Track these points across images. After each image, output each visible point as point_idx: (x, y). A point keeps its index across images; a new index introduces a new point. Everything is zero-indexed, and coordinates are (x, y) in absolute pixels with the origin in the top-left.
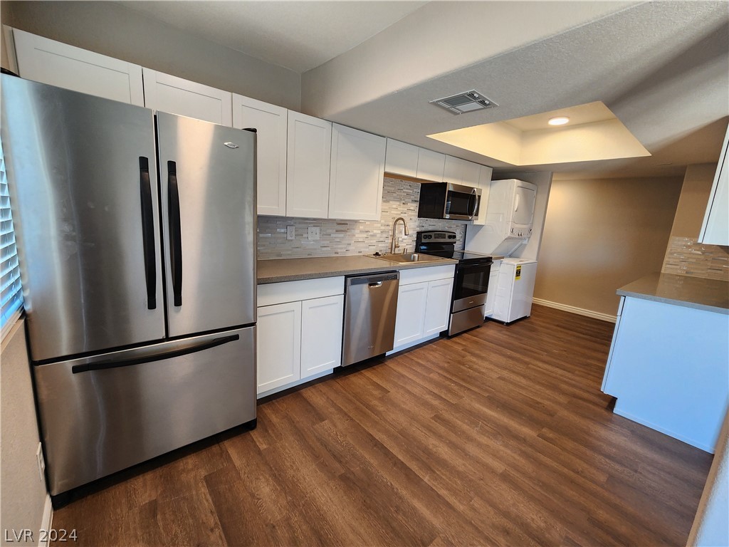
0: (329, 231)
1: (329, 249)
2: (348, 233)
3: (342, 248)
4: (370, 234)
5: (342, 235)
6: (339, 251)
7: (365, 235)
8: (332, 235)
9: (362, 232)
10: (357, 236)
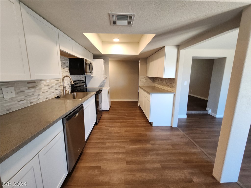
0: (22, 89)
1: (25, 101)
2: (37, 88)
3: (35, 99)
4: (50, 86)
5: (33, 90)
6: (33, 101)
7: (47, 87)
8: (26, 91)
9: (45, 86)
10: (43, 89)
